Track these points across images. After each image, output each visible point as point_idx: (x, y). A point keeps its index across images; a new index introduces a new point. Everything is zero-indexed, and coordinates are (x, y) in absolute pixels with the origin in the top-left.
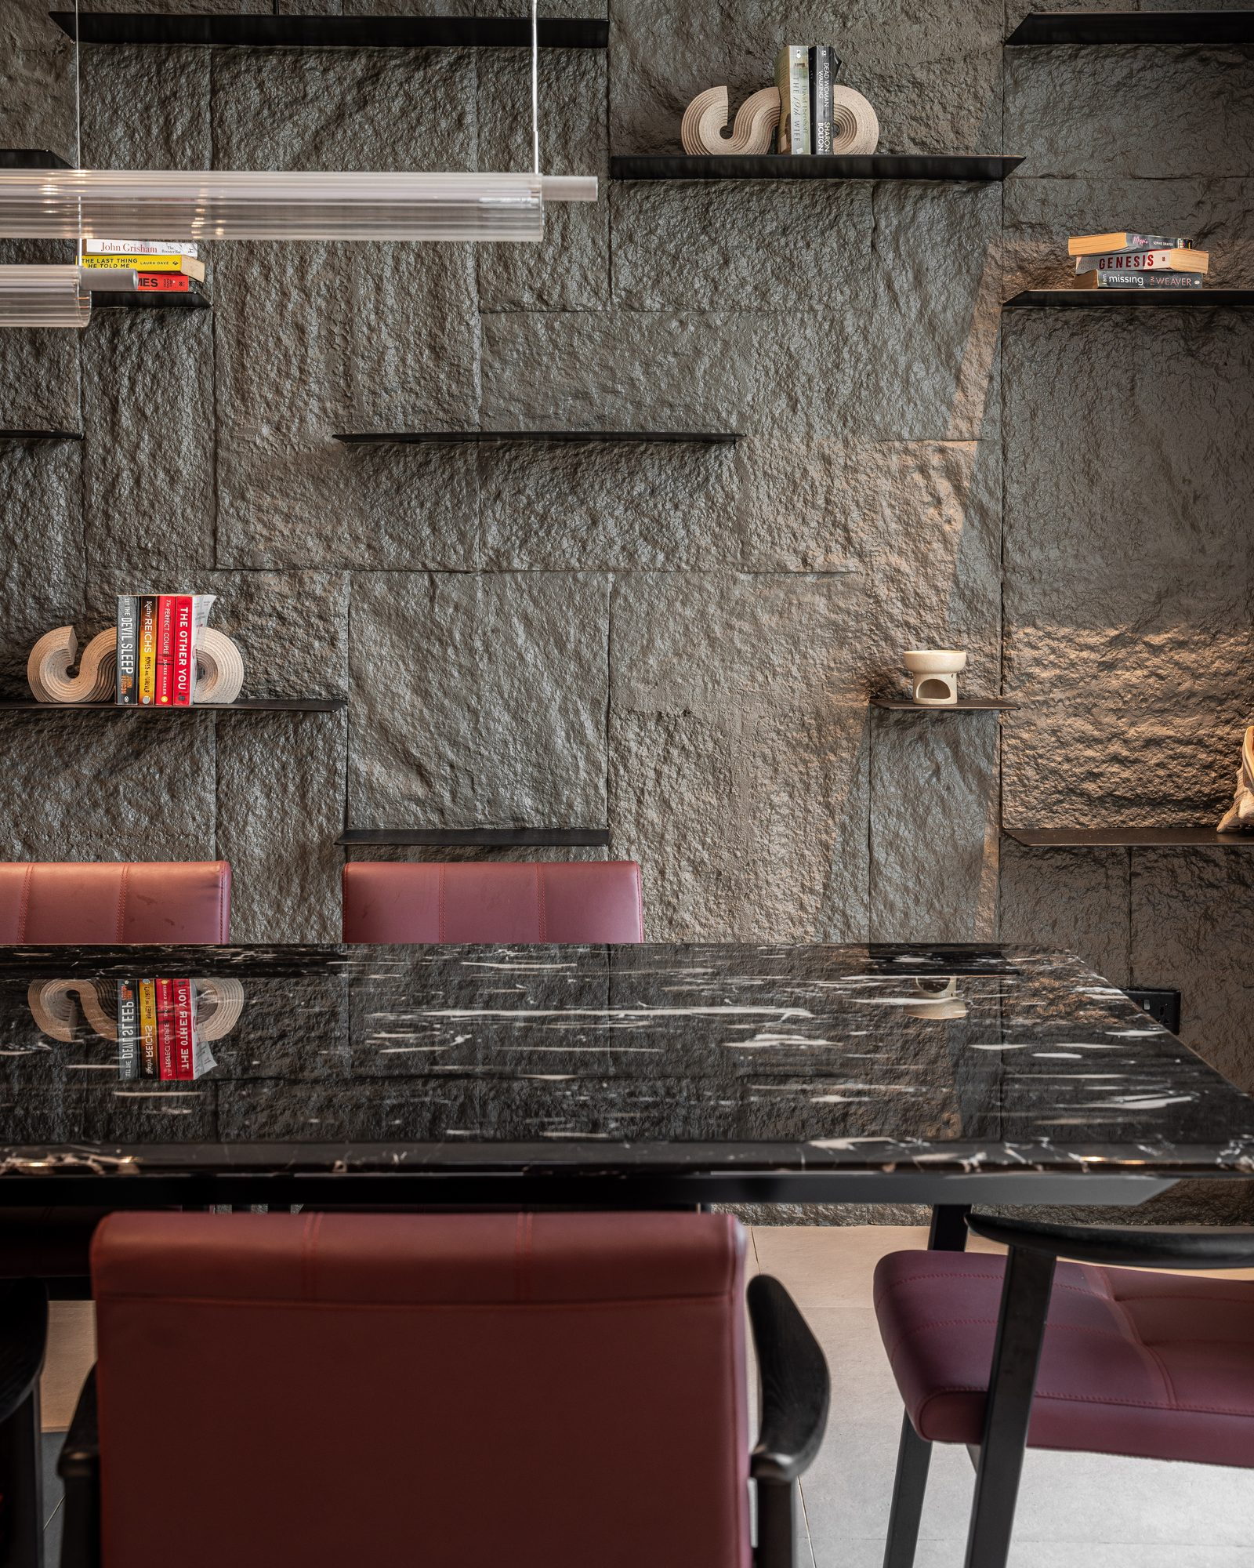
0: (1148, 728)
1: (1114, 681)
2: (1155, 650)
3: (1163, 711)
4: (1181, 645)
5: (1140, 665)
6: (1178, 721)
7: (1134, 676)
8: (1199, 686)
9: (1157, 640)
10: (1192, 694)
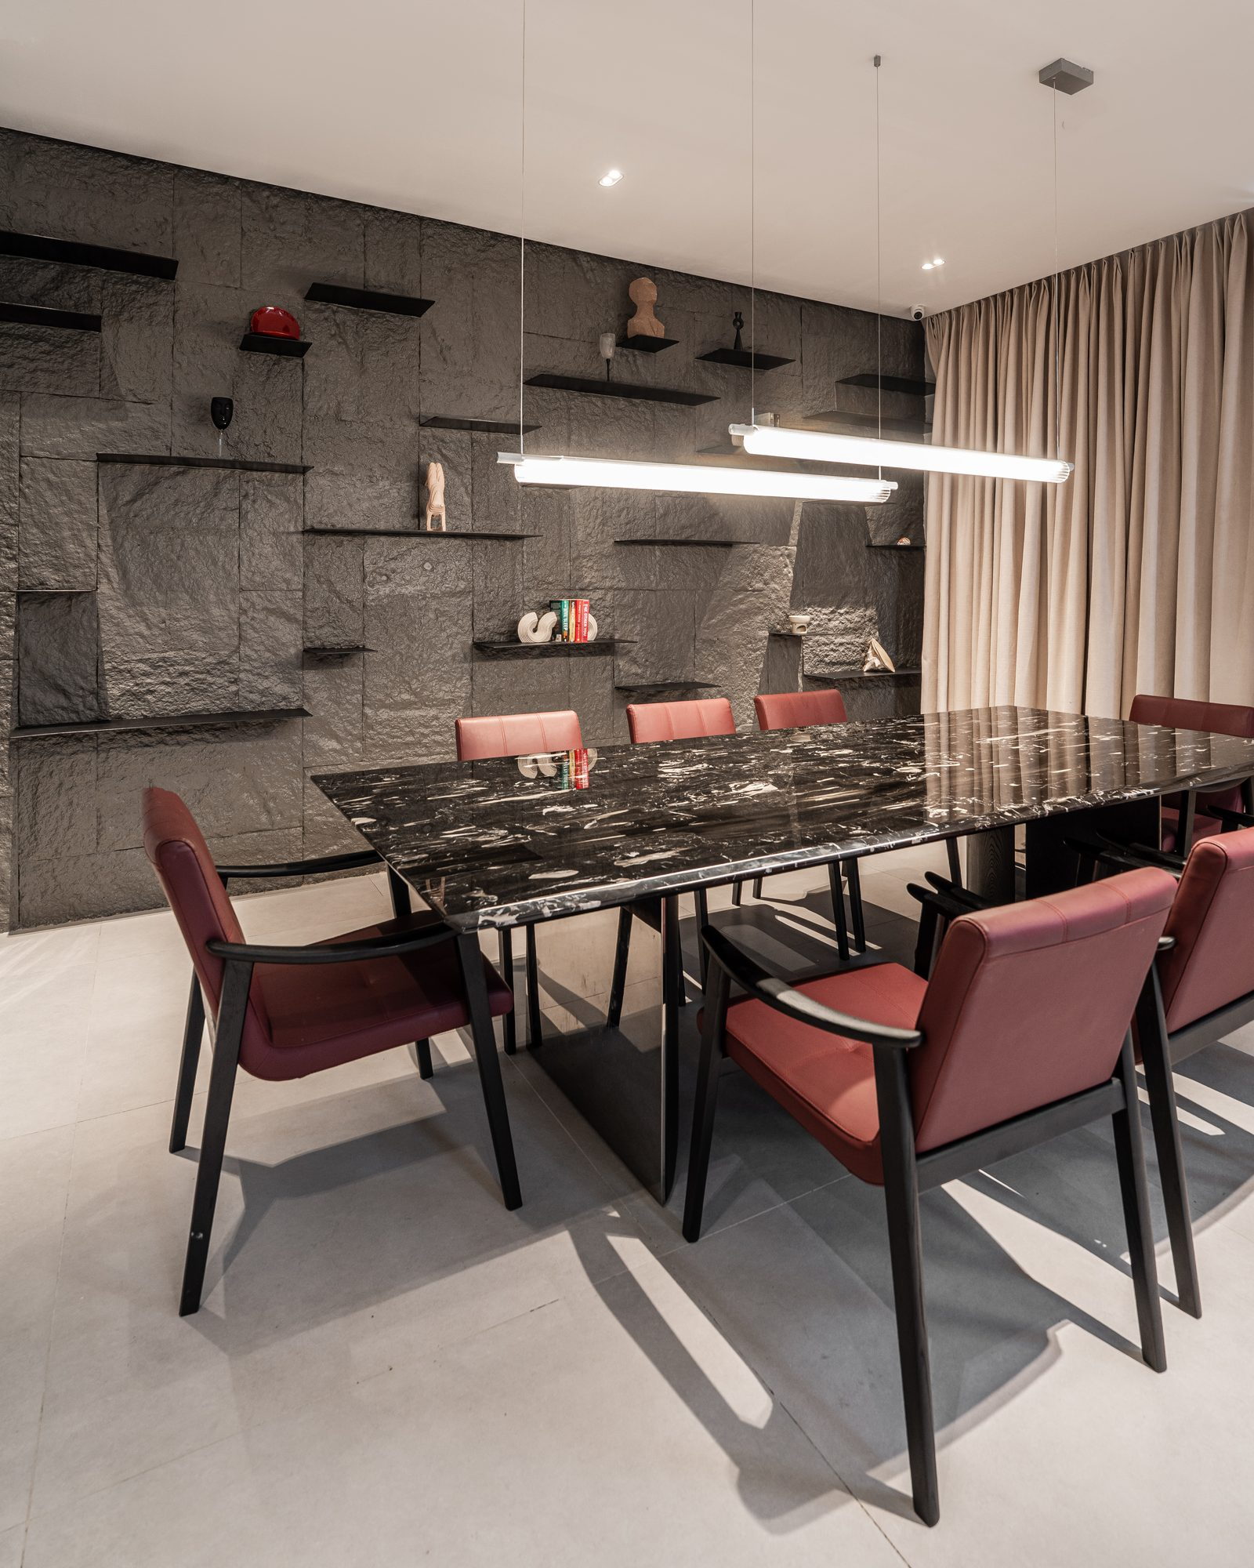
0: (839, 640)
1: (832, 624)
2: (841, 614)
3: (843, 634)
4: (847, 613)
5: (837, 619)
6: (846, 637)
7: (836, 623)
8: (852, 626)
9: (842, 611)
10: (850, 628)
